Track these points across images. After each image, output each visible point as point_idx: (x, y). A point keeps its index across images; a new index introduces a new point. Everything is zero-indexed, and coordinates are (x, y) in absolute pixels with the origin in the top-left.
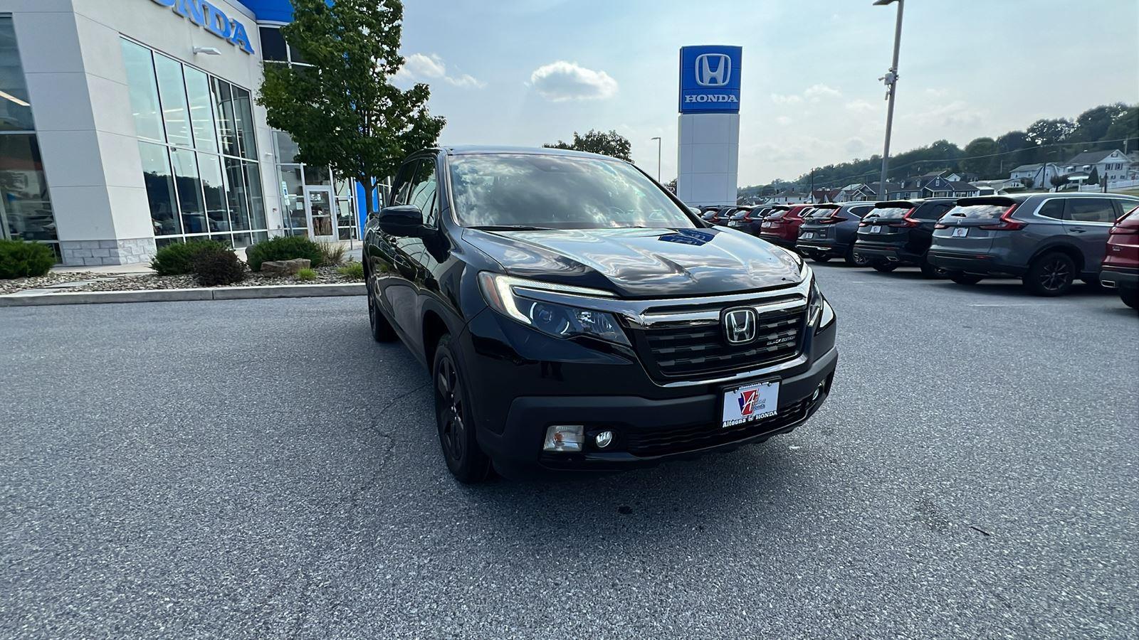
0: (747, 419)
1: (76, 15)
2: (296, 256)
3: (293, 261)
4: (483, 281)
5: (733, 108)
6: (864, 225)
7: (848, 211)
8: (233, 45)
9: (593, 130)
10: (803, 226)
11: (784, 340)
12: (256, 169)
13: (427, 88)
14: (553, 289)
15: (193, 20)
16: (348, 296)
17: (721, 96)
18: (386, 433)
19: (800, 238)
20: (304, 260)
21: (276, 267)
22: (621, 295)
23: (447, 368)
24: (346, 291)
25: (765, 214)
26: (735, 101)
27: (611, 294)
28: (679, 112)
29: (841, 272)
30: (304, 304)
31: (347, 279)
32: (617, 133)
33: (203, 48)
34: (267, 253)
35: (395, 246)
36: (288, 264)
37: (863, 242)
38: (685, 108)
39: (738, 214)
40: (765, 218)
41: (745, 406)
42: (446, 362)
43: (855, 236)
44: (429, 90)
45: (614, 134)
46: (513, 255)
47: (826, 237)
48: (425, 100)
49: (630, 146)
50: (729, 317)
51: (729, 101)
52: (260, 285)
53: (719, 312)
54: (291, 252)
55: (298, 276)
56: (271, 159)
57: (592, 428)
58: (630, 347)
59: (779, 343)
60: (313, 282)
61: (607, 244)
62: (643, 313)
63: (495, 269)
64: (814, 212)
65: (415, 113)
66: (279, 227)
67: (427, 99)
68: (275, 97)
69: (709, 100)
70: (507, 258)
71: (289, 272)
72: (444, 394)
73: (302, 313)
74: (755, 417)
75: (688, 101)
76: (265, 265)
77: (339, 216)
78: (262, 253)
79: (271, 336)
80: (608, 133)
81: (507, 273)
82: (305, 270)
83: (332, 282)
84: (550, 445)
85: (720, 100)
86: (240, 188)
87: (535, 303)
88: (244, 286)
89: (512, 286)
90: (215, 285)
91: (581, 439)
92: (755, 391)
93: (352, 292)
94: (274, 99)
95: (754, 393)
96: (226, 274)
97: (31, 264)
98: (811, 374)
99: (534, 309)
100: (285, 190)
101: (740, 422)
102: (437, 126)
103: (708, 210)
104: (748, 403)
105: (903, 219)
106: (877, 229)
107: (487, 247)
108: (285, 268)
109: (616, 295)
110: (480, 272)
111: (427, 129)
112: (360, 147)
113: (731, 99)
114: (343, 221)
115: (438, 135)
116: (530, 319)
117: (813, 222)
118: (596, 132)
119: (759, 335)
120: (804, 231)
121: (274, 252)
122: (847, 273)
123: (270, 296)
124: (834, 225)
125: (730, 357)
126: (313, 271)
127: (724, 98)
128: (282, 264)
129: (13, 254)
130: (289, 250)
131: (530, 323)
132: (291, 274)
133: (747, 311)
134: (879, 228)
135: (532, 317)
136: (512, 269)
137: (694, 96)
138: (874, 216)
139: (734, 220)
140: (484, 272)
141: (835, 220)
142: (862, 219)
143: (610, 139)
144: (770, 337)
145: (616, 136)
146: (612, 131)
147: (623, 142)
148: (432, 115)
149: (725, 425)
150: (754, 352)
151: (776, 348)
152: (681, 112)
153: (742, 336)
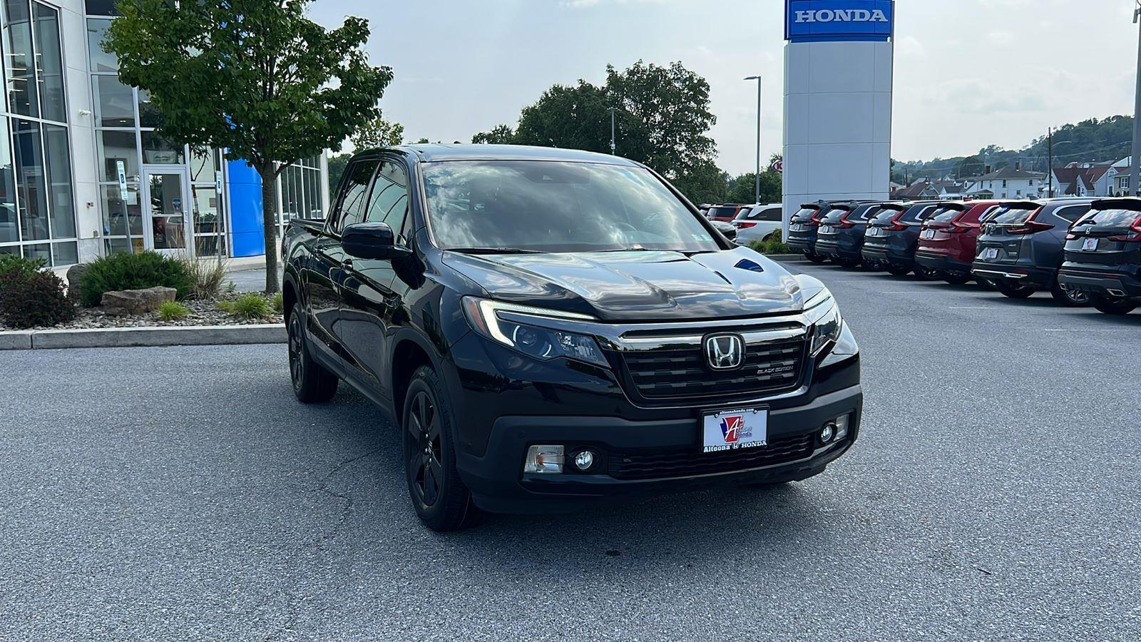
0: (731, 447)
2: (153, 282)
3: (150, 291)
4: (467, 306)
5: (883, 32)
6: (1073, 236)
7: (1054, 213)
9: (641, 62)
10: (982, 238)
11: (778, 369)
12: (64, 135)
13: (365, 24)
14: (536, 312)
16: (239, 344)
17: (857, 12)
18: (340, 494)
19: (978, 258)
20: (167, 289)
21: (125, 300)
22: (601, 319)
23: (422, 404)
24: (236, 337)
25: (926, 216)
26: (883, 19)
27: (592, 318)
28: (785, 39)
29: (1046, 315)
30: (175, 354)
31: (236, 318)
32: (685, 66)
34: (108, 278)
35: (351, 269)
36: (144, 295)
37: (1075, 265)
38: (795, 33)
39: (882, 216)
40: (926, 223)
41: (728, 432)
42: (421, 395)
43: (1060, 255)
45: (678, 68)
46: (497, 280)
47: (1018, 257)
48: (361, 43)
49: (708, 89)
50: (711, 342)
51: (873, 19)
52: (101, 327)
53: (701, 337)
54: (145, 277)
55: (159, 314)
56: (87, 121)
57: (572, 449)
58: (609, 369)
59: (772, 373)
60: (183, 322)
61: (599, 269)
62: (622, 335)
63: (480, 294)
64: (1000, 214)
65: (345, 63)
66: (95, 233)
67: (365, 42)
68: (133, 40)
69: (838, 19)
70: (490, 282)
71: (144, 307)
72: (416, 436)
73: (178, 368)
74: (741, 445)
75: (800, 20)
76: (108, 297)
77: (196, 214)
78: (100, 278)
79: (147, 396)
80: (668, 67)
81: (490, 297)
82: (172, 305)
83: (212, 324)
84: (530, 466)
85: (857, 18)
86: (37, 168)
87: (518, 327)
88: (77, 329)
89: (496, 310)
90: (32, 326)
91: (562, 460)
92: (740, 417)
93: (245, 338)
94: (132, 43)
95: (738, 420)
96: (49, 311)
98: (813, 407)
99: (517, 332)
100: (122, 175)
101: (724, 448)
102: (380, 80)
103: (834, 208)
104: (731, 430)
105: (1131, 228)
106: (1091, 245)
107: (469, 271)
108: (139, 301)
109: (597, 319)
110: (463, 296)
111: (363, 87)
112: (261, 116)
113: (875, 16)
114: (205, 224)
115: (380, 96)
116: (513, 342)
117: (998, 231)
118: (645, 65)
119: (745, 363)
120: (984, 246)
121: (119, 277)
122: (1053, 315)
123: (119, 343)
124: (1030, 237)
125: (713, 383)
126: (182, 307)
127: (862, 15)
128: (133, 295)
130: (142, 274)
131: (513, 345)
132: (148, 311)
133: (732, 338)
134: (1094, 242)
135: (515, 339)
136: (495, 294)
137: (811, 13)
138: (1088, 222)
139: (876, 225)
140: (467, 297)
141: (1032, 228)
142: (1071, 227)
143: (671, 76)
144: (760, 366)
145: (683, 72)
146: (676, 63)
147: (696, 81)
148: (372, 64)
149: (706, 450)
150: (742, 380)
151: (768, 377)
152: (789, 39)
153: (725, 362)
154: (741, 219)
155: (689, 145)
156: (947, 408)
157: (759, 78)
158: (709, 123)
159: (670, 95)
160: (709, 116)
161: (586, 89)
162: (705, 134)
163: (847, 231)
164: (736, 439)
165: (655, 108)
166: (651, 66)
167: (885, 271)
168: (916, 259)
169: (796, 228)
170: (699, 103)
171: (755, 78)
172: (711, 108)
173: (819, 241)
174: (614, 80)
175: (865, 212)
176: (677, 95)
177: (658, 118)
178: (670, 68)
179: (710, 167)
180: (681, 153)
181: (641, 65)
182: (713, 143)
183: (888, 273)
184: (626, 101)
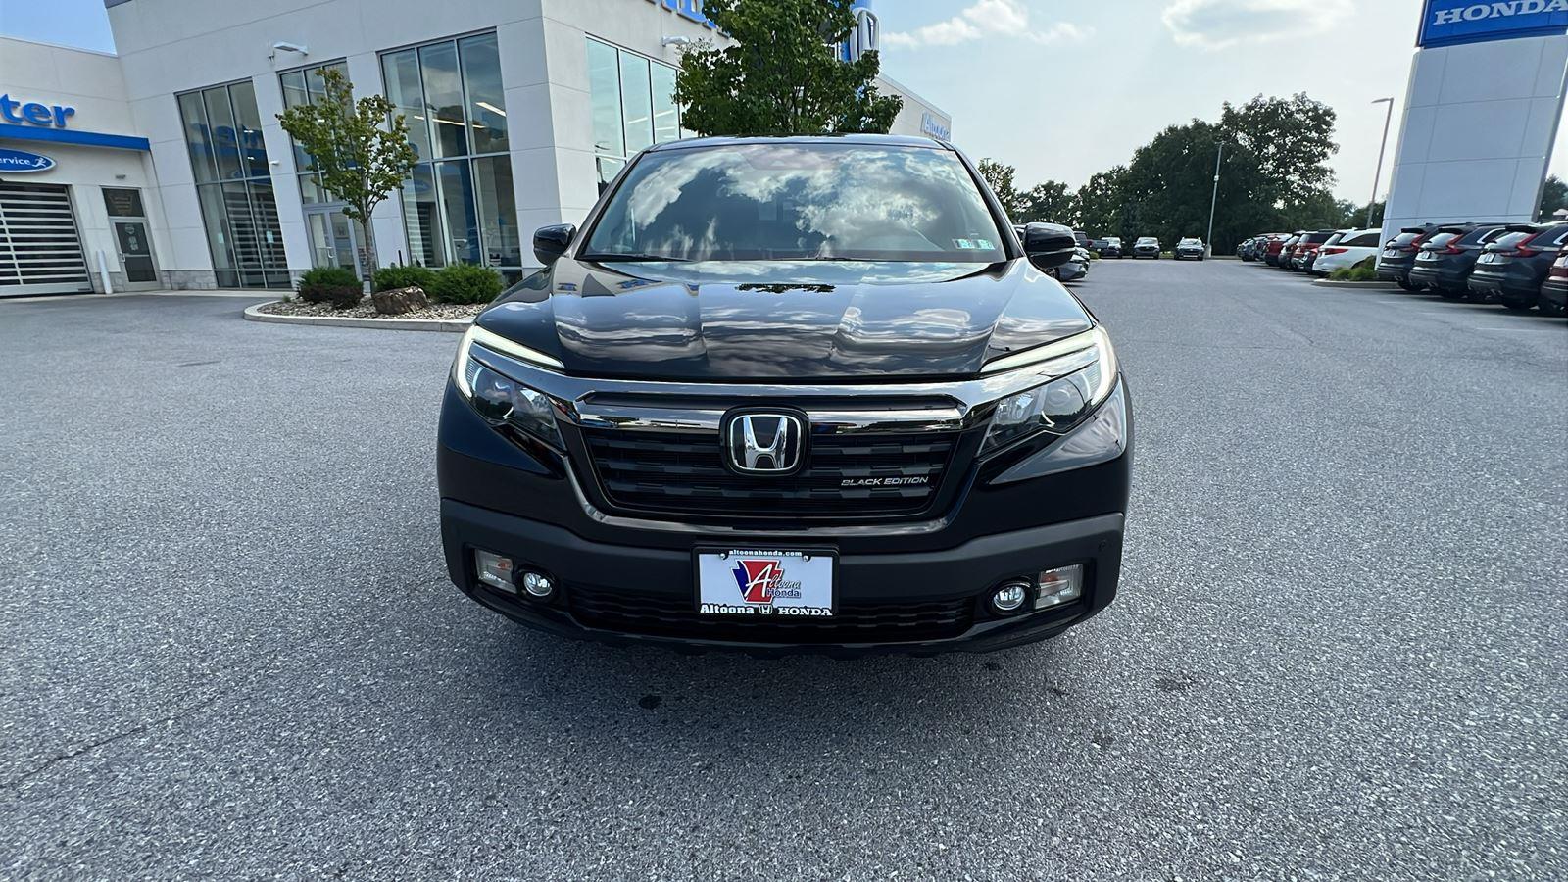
0: (756, 610)
1: (545, 20)
8: (710, 29)
9: (1261, 96)
11: (891, 481)
15: (665, 5)
17: (1525, 2)
27: (560, 365)
28: (1418, 45)
32: (1310, 96)
33: (672, 38)
39: (1505, 240)
41: (751, 585)
44: (879, 58)
45: (1302, 99)
49: (1333, 119)
50: (740, 426)
51: (1546, 10)
53: (717, 414)
57: (519, 564)
58: (562, 451)
59: (876, 486)
62: (584, 398)
65: (858, 95)
69: (1495, 14)
74: (777, 610)
75: (1440, 21)
80: (1290, 99)
84: (485, 574)
85: (1526, 10)
87: (480, 369)
91: (509, 576)
92: (774, 564)
95: (770, 567)
97: (481, 291)
101: (741, 611)
104: (756, 582)
109: (564, 367)
113: (1552, 5)
116: (472, 390)
118: (1266, 99)
119: (809, 465)
127: (1532, 6)
129: (468, 280)
131: (470, 395)
133: (783, 418)
135: (474, 387)
137: (1458, 11)
139: (1493, 251)
143: (1293, 108)
144: (845, 472)
145: (1307, 103)
146: (1300, 94)
147: (1321, 111)
148: (881, 93)
149: (704, 609)
150: (806, 494)
151: (866, 494)
152: (1421, 46)
153: (764, 460)
154: (1332, 244)
155: (1303, 176)
156: (1457, 513)
157: (1392, 100)
158: (1329, 151)
159: (1290, 126)
160: (1330, 145)
161: (1200, 127)
162: (1323, 163)
163: (1454, 258)
164: (767, 599)
165: (1270, 140)
166: (1272, 100)
167: (1500, 303)
168: (1542, 292)
169: (1391, 254)
170: (1320, 131)
171: (1386, 100)
172: (1333, 138)
173: (1416, 268)
174: (1230, 117)
175: (1484, 237)
176: (1298, 127)
177: (1272, 149)
178: (1293, 99)
179: (1326, 196)
180: (1293, 183)
181: (1261, 99)
182: (1332, 171)
183: (1502, 306)
184: (1240, 135)
